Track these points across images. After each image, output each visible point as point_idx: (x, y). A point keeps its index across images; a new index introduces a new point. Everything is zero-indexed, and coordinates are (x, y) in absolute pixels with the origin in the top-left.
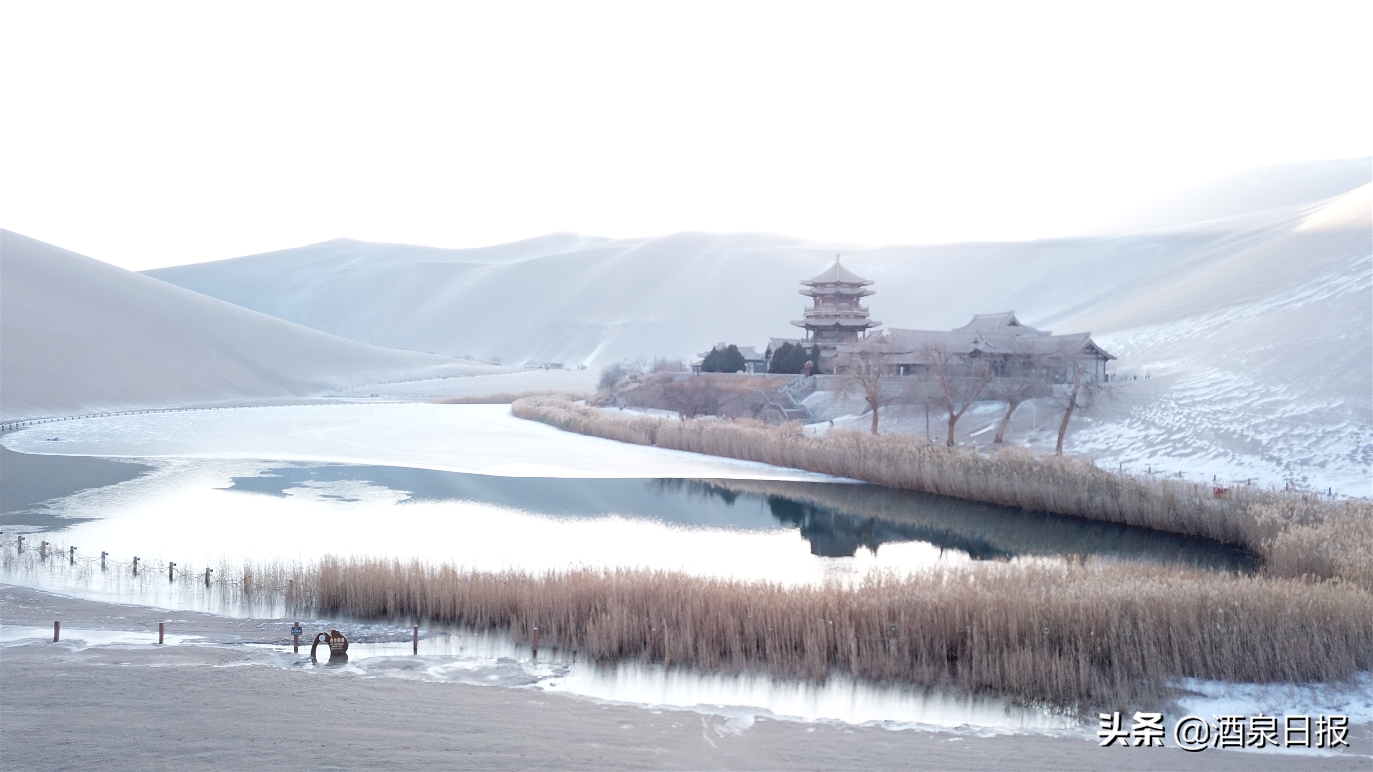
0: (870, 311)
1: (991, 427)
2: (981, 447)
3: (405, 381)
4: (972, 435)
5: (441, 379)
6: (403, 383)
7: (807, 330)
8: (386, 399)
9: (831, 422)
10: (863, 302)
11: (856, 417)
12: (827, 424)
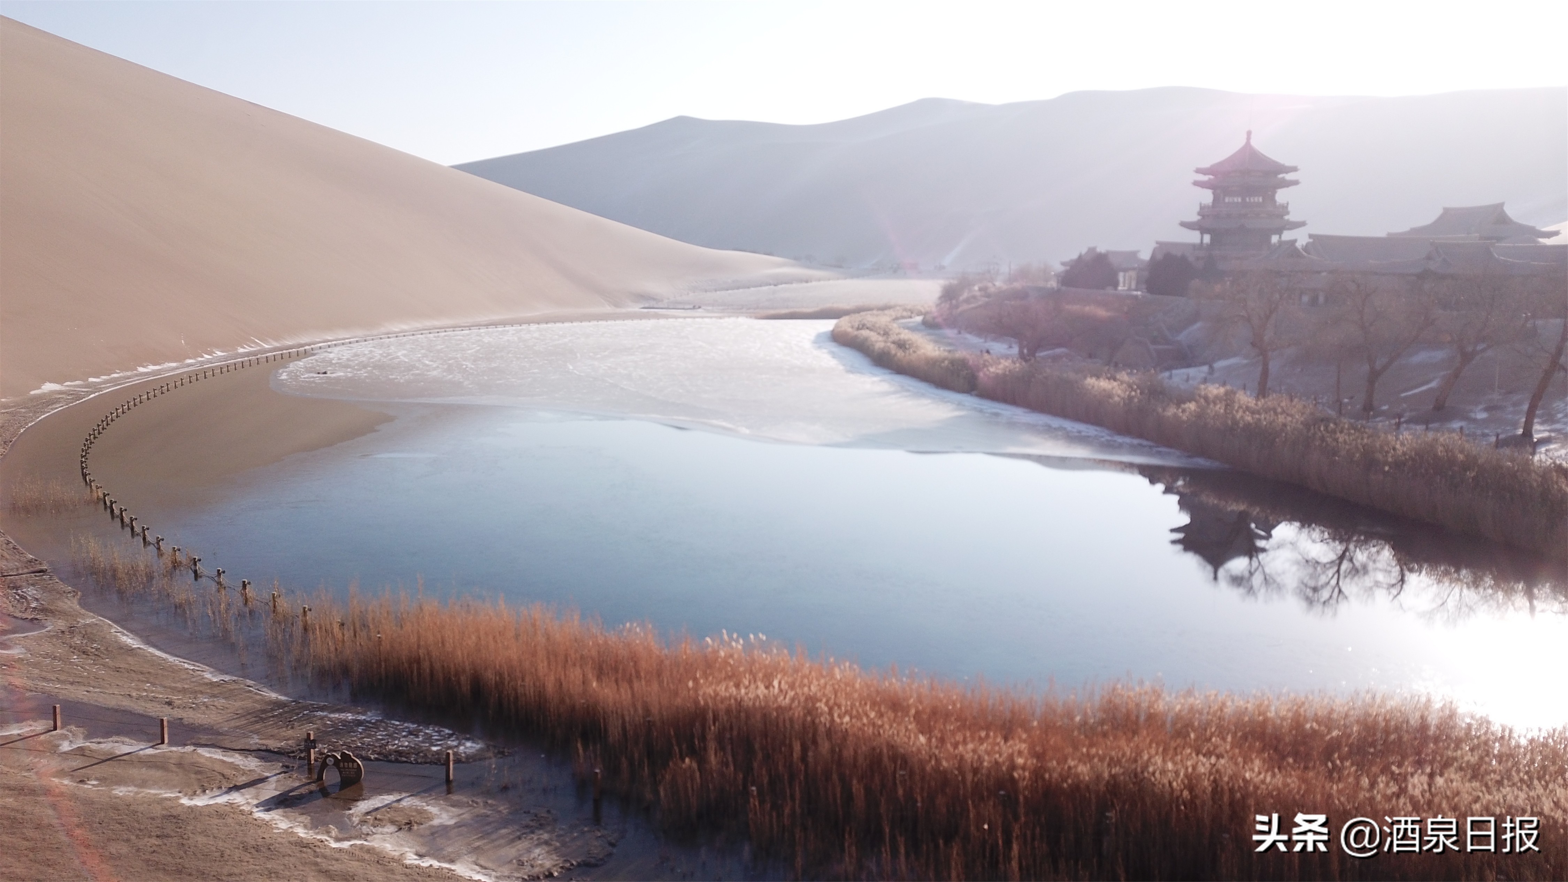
0: (1290, 208)
1: (1433, 384)
2: (1414, 413)
3: (732, 289)
4: (1403, 395)
5: (772, 287)
6: (730, 292)
7: (1202, 234)
8: (708, 311)
9: (1211, 367)
10: (1282, 196)
11: (1245, 361)
12: (1205, 368)
